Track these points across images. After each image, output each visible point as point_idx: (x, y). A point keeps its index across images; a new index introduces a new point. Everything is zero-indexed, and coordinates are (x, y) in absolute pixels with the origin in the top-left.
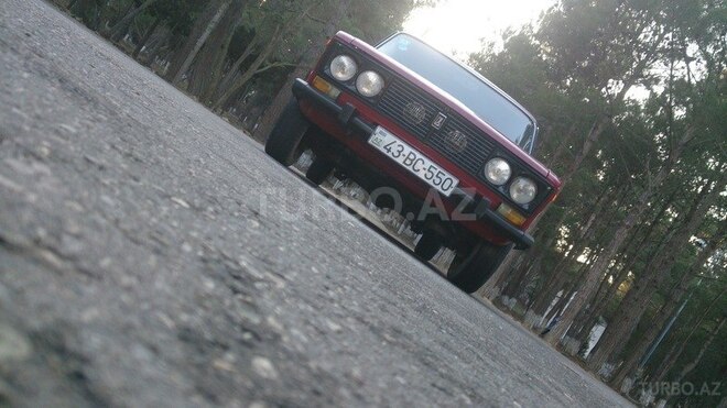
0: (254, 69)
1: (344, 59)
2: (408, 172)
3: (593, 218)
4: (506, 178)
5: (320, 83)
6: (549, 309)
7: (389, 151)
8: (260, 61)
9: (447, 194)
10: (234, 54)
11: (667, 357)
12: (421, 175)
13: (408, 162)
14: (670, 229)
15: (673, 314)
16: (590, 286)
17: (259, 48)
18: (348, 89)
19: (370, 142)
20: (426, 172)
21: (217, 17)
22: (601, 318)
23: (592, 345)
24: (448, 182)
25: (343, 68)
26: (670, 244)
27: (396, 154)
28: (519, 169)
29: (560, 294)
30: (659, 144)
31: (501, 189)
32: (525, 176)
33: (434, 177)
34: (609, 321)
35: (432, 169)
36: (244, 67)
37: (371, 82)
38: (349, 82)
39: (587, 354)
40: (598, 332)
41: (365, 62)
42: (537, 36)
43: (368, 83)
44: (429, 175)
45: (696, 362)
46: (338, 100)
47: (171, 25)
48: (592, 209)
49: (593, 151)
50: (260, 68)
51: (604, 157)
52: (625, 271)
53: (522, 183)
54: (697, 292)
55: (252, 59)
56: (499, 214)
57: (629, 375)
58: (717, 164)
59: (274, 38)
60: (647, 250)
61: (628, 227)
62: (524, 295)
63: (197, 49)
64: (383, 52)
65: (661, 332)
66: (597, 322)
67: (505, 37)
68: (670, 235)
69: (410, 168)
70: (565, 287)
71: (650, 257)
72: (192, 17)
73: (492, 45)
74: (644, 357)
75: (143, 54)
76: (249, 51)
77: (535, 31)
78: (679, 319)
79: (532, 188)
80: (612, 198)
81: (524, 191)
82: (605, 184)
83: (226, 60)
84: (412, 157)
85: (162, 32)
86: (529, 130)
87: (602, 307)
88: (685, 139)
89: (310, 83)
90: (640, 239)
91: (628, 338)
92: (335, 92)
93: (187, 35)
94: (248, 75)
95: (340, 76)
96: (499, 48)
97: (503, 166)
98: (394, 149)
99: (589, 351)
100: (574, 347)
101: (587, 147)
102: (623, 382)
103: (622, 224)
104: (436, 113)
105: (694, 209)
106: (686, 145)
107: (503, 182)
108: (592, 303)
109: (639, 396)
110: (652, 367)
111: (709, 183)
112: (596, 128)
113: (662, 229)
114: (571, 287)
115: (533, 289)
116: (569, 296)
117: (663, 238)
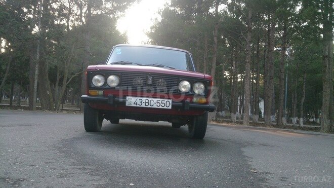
0: (65, 83)
1: (96, 77)
2: (149, 108)
3: (234, 63)
4: (189, 86)
5: (92, 92)
6: (239, 107)
7: (137, 104)
8: (65, 79)
9: (170, 108)
10: (53, 80)
11: (293, 99)
12: (155, 106)
13: (147, 104)
14: (265, 51)
15: (285, 82)
16: (247, 88)
17: (62, 73)
18: (105, 88)
19: (127, 105)
20: (157, 104)
21: (37, 72)
22: (260, 98)
23: (263, 111)
24: (168, 102)
25: (98, 81)
26: (268, 57)
27: (140, 104)
28: (193, 81)
29: (239, 98)
30: (242, 21)
31: (190, 93)
32: (196, 82)
33: (161, 104)
34: (263, 97)
35: (158, 102)
36: (61, 84)
37: (113, 80)
38: (104, 85)
39: (263, 116)
40: (262, 105)
41: (106, 73)
42: (172, 6)
43: (112, 81)
44: (159, 105)
45: (304, 96)
46: (104, 95)
47: (19, 83)
48: (232, 60)
49: (219, 37)
50: (67, 82)
51: (225, 37)
52: (258, 75)
53: (197, 85)
54: (288, 69)
55: (62, 80)
56: (196, 103)
57: (283, 116)
58: (268, 16)
59: (66, 66)
60: (261, 63)
61: (248, 62)
62: (226, 106)
63: (36, 90)
66: (259, 101)
67: (159, 13)
68: (266, 53)
69: (149, 106)
70: (240, 94)
71: (264, 66)
72: (27, 75)
73: (156, 19)
74: (284, 105)
75: (15, 101)
76: (58, 77)
77: (170, 4)
78: (288, 82)
79: (202, 86)
80: (236, 52)
81: (199, 89)
82: (231, 48)
83: (51, 85)
84: (147, 101)
85: (17, 87)
86: (187, 56)
87: (258, 94)
88: (250, 16)
90: (256, 61)
91: (274, 101)
92: (101, 92)
93: (29, 84)
94: (64, 87)
96: (160, 19)
97: (186, 83)
98: (138, 102)
99: (263, 114)
100: (256, 117)
101: (216, 40)
102: (282, 121)
103: (246, 62)
104: (147, 78)
105: (269, 39)
106: (251, 18)
107: (189, 89)
108: (253, 95)
109: (291, 121)
110: (289, 106)
111: (269, 25)
112: (215, 30)
113: (262, 52)
114: (242, 93)
115: (228, 102)
116: (243, 97)
117: (264, 56)
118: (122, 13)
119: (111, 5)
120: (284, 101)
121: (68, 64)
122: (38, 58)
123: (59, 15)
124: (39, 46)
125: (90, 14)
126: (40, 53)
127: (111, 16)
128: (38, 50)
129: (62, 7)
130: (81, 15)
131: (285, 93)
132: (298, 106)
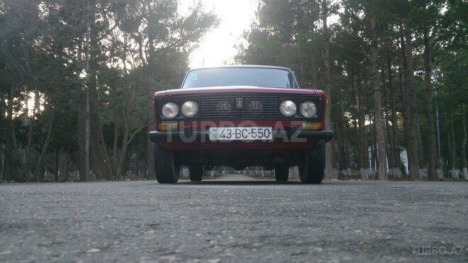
0: (125, 143)
1: (168, 105)
3: (357, 98)
4: (295, 109)
5: (164, 127)
6: (370, 161)
8: (126, 136)
10: (109, 143)
11: (449, 143)
14: (401, 76)
15: (435, 119)
16: (381, 134)
17: (121, 130)
18: (180, 119)
21: (88, 129)
22: (400, 147)
23: (406, 165)
25: (170, 111)
26: (406, 84)
28: (298, 99)
29: (370, 149)
30: (362, 38)
31: (297, 116)
32: (304, 101)
34: (406, 146)
36: (120, 145)
37: (190, 108)
38: (178, 115)
39: (407, 171)
40: (404, 156)
41: (179, 100)
42: (261, 26)
43: (189, 109)
45: (466, 135)
46: (179, 129)
47: (66, 150)
48: (353, 93)
49: (332, 64)
50: (129, 140)
51: (340, 63)
52: (394, 114)
53: (305, 105)
54: (438, 99)
55: (121, 138)
56: (306, 130)
57: (437, 167)
58: (399, 27)
59: (126, 120)
60: (397, 95)
61: (378, 90)
62: (352, 163)
63: (88, 153)
64: (186, 88)
65: (436, 133)
66: (399, 151)
67: (245, 37)
68: (403, 79)
70: (370, 144)
71: (401, 98)
72: (75, 139)
73: (242, 46)
74: (437, 152)
75: (61, 176)
76: (116, 135)
77: (259, 24)
78: (440, 119)
79: (312, 105)
80: (359, 81)
81: (309, 109)
82: (350, 76)
83: (107, 148)
85: (63, 157)
86: (290, 76)
87: (397, 141)
88: (373, 26)
89: (158, 130)
90: (389, 92)
92: (174, 125)
93: (78, 150)
94: (125, 148)
95: (171, 115)
96: (246, 45)
97: (289, 103)
99: (407, 169)
100: (398, 172)
101: (327, 64)
102: (436, 174)
103: (374, 91)
104: (235, 100)
105: (405, 58)
106: (376, 29)
107: (295, 112)
108: (390, 142)
109: (451, 175)
110: (445, 154)
111: (402, 39)
112: (325, 51)
113: (396, 79)
114: (373, 142)
115: (354, 156)
116: (375, 147)
117: (400, 83)
118: (195, 42)
119: (179, 34)
120: (437, 148)
121: (129, 116)
122: (88, 110)
123: (112, 55)
124: (88, 94)
125: (152, 48)
126: (90, 104)
127: (181, 48)
128: (88, 100)
129: (116, 43)
130: (140, 50)
131: (437, 136)
132: (459, 153)
